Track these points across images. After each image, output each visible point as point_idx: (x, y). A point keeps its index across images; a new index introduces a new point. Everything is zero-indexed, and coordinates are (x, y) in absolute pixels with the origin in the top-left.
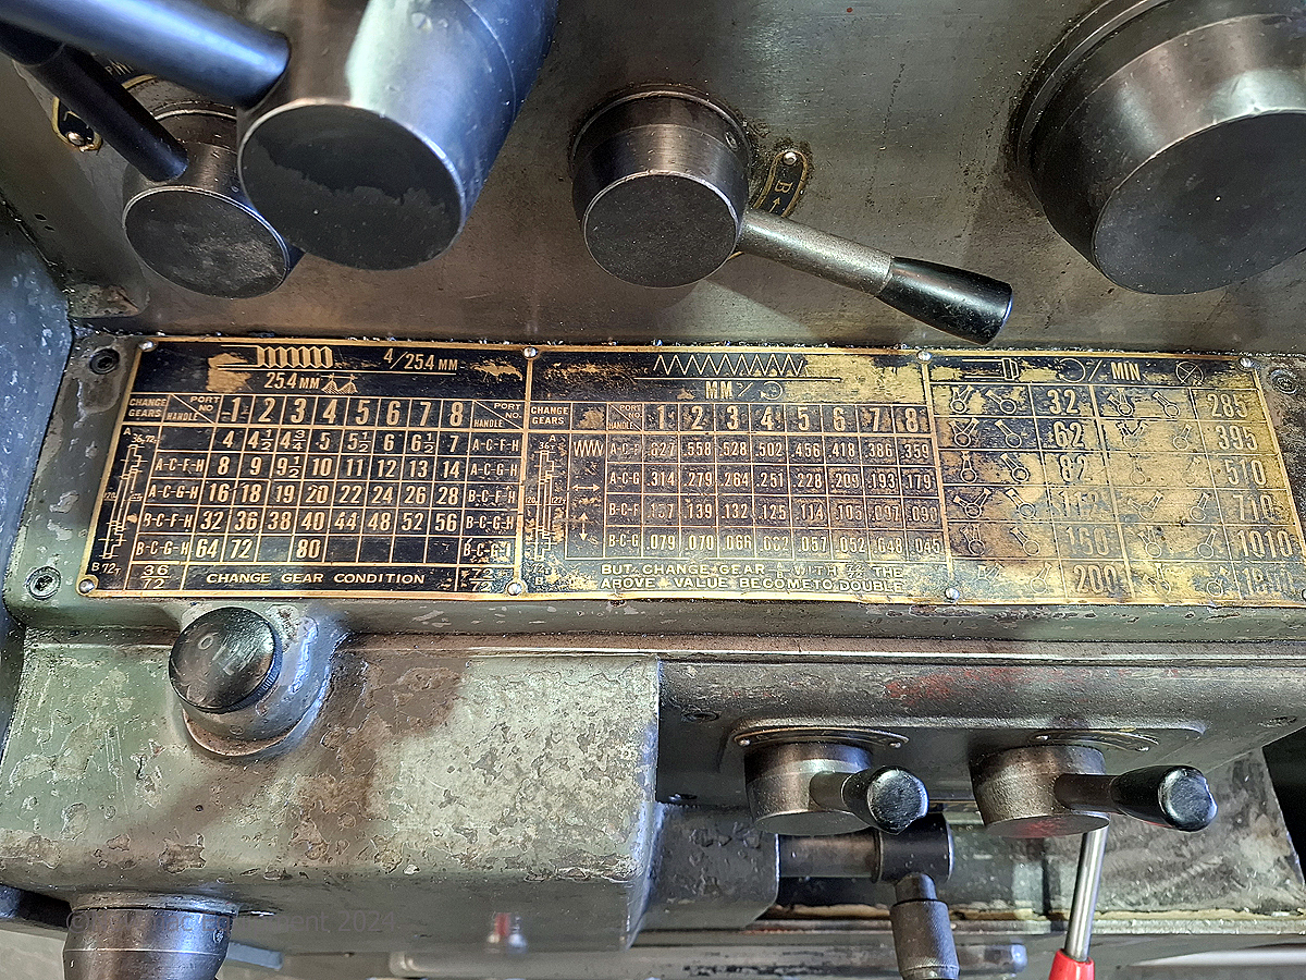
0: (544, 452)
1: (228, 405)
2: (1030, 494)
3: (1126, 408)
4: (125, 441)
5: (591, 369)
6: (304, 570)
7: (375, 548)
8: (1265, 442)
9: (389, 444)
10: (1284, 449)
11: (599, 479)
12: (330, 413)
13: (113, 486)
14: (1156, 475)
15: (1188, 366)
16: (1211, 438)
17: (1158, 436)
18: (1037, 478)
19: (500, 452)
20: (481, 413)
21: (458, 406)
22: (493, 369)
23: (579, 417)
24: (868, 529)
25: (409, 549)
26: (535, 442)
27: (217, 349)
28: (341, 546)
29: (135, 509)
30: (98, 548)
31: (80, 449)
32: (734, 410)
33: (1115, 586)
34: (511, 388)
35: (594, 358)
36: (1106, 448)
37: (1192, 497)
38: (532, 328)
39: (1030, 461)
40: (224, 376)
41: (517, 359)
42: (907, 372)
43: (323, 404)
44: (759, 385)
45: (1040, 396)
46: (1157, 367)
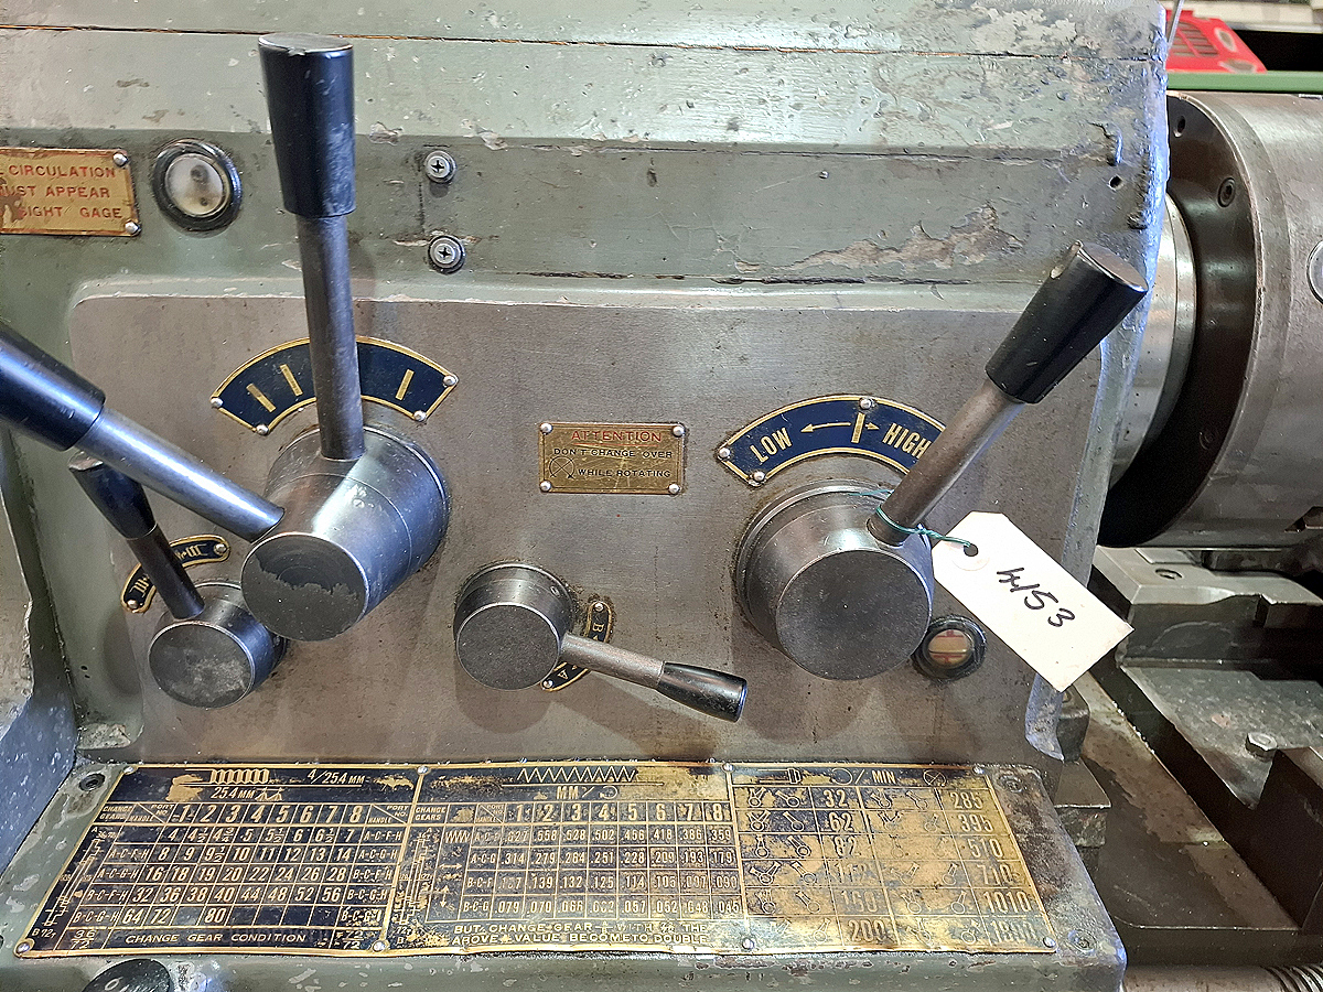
0: (422, 839)
1: (180, 810)
2: (812, 866)
3: (884, 802)
4: (91, 836)
5: (468, 780)
6: (207, 932)
7: (269, 915)
8: (998, 826)
9: (298, 835)
10: (1015, 831)
11: (463, 859)
12: (257, 815)
13: (71, 869)
14: (912, 851)
15: (933, 774)
16: (955, 823)
17: (912, 823)
18: (816, 853)
19: (387, 839)
20: (375, 813)
21: (359, 807)
22: (391, 782)
23: (453, 813)
24: (681, 894)
25: (298, 915)
26: (414, 834)
27: (182, 772)
28: (242, 915)
29: (83, 887)
30: (43, 916)
31: (54, 843)
32: (578, 806)
33: (884, 937)
34: (403, 794)
35: (471, 772)
36: (870, 831)
37: (943, 867)
38: (428, 753)
39: (811, 841)
40: (182, 791)
41: (412, 775)
42: (716, 778)
43: (253, 809)
44: (599, 788)
45: (816, 795)
46: (909, 773)
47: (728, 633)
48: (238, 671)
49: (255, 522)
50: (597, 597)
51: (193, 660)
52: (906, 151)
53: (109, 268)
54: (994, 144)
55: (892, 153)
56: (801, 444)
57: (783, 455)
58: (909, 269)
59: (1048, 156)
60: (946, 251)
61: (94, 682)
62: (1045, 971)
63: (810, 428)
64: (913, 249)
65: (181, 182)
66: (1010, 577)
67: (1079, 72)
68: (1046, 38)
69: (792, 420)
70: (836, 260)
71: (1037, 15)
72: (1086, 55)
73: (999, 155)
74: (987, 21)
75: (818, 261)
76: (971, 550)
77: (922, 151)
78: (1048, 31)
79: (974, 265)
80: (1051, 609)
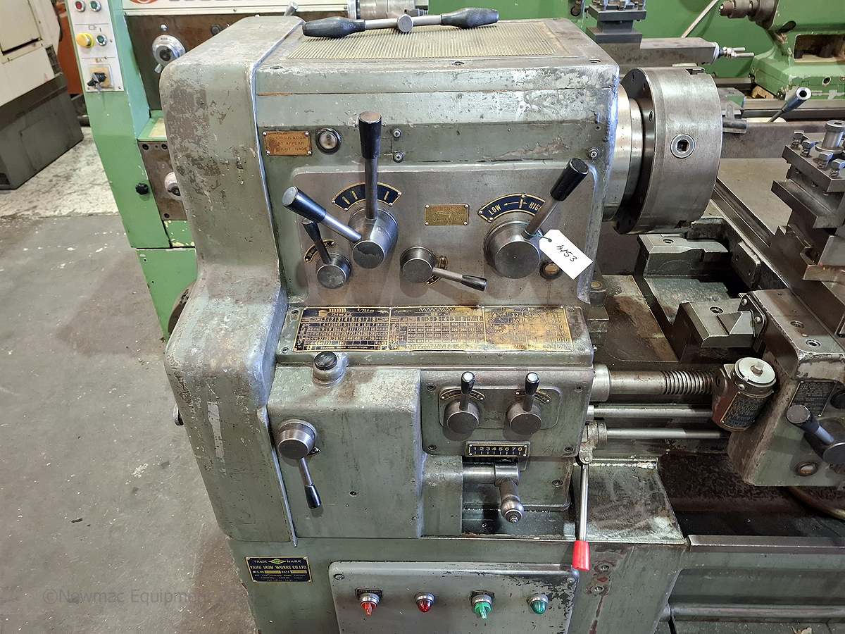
0: (394, 325)
1: (323, 319)
2: (505, 332)
3: (530, 316)
4: (301, 326)
5: (405, 311)
7: (356, 343)
8: (564, 322)
9: (359, 325)
10: (569, 323)
11: (406, 330)
12: (346, 320)
13: (299, 333)
14: (536, 328)
15: (547, 308)
16: (551, 321)
17: (538, 321)
18: (507, 328)
19: (385, 325)
20: (379, 319)
21: (374, 318)
22: (381, 311)
23: (402, 319)
24: (468, 338)
25: (363, 343)
26: (391, 324)
27: (321, 309)
28: (350, 343)
29: (304, 337)
30: (297, 343)
31: (291, 327)
32: (438, 317)
33: (524, 348)
34: (387, 315)
35: (405, 309)
36: (524, 323)
37: (544, 332)
38: (391, 304)
39: (506, 326)
40: (322, 314)
41: (388, 310)
42: (479, 310)
43: (344, 318)
44: (444, 313)
45: (510, 314)
46: (540, 308)
47: (483, 267)
48: (342, 278)
49: (356, 238)
50: (442, 257)
51: (329, 275)
52: (534, 122)
53: (302, 164)
54: (560, 118)
55: (529, 123)
56: (504, 209)
57: (498, 212)
58: (536, 156)
59: (577, 122)
60: (547, 150)
61: (293, 283)
62: (569, 356)
63: (506, 204)
64: (537, 150)
65: (323, 139)
66: (560, 248)
67: (588, 93)
68: (579, 82)
69: (501, 202)
70: (513, 154)
71: (576, 74)
72: (590, 87)
73: (562, 122)
74: (561, 77)
75: (508, 154)
76: (550, 240)
77: (538, 122)
78: (579, 80)
79: (555, 154)
80: (571, 256)
